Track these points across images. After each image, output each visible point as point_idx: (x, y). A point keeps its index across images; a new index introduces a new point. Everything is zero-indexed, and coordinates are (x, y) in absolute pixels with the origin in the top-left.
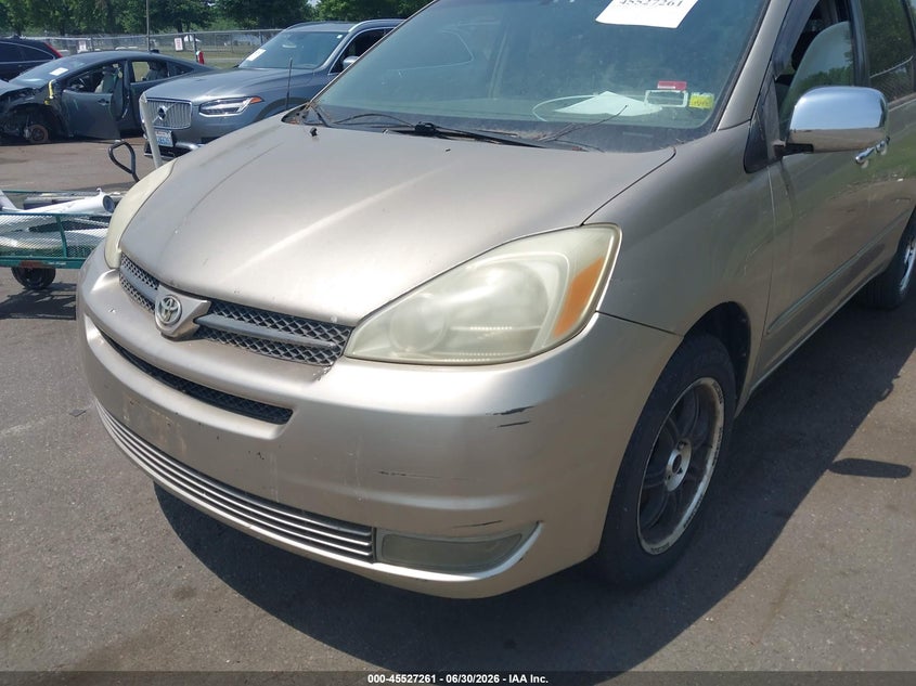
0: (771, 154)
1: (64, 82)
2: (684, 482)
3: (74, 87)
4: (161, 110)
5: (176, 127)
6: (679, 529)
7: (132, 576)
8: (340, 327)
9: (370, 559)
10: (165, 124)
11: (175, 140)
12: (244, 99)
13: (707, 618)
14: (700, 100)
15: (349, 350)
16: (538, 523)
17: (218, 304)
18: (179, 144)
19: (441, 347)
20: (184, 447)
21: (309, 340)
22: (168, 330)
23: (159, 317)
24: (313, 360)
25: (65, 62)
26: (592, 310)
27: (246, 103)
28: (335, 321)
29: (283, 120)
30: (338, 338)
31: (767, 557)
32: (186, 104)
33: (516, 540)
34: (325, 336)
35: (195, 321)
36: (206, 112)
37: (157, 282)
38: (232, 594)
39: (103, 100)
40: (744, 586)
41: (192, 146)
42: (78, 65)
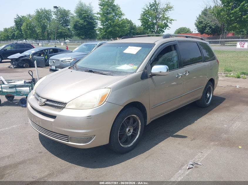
0: (149, 76)
1: (34, 54)
2: (132, 135)
3: (36, 55)
4: (53, 62)
5: (56, 65)
6: (132, 144)
7: (32, 150)
8: (65, 103)
9: (68, 141)
10: (54, 64)
11: (56, 68)
12: (72, 59)
13: (132, 159)
14: (135, 67)
15: (66, 107)
16: (95, 135)
17: (48, 100)
18: (57, 69)
19: (81, 106)
20: (41, 123)
21: (61, 105)
22: (40, 104)
23: (39, 102)
24: (61, 109)
25: (35, 49)
26: (105, 101)
27: (72, 60)
28: (64, 102)
29: (69, 68)
30: (65, 105)
31: (149, 150)
32: (59, 60)
33: (91, 139)
34: (63, 105)
35: (44, 103)
36: (63, 62)
37: (39, 97)
38: (49, 153)
39: (42, 58)
40: (142, 154)
41: (59, 69)
42: (38, 50)
